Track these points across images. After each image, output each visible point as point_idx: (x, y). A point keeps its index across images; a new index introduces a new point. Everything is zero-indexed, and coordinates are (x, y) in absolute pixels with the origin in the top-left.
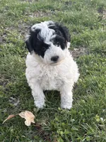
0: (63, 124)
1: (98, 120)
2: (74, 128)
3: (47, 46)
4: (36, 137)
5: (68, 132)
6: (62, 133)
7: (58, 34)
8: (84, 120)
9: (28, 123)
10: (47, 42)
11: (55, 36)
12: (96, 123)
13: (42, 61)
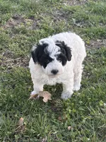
0: (73, 104)
1: (101, 105)
2: (81, 109)
3: (51, 60)
4: (50, 111)
5: (75, 111)
6: (70, 110)
7: (63, 52)
8: (90, 103)
9: (45, 100)
10: (52, 56)
11: (60, 53)
12: (100, 107)
13: (43, 71)
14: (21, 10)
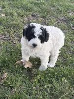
1: (63, 80)
6: (39, 77)
14: (39, 12)
